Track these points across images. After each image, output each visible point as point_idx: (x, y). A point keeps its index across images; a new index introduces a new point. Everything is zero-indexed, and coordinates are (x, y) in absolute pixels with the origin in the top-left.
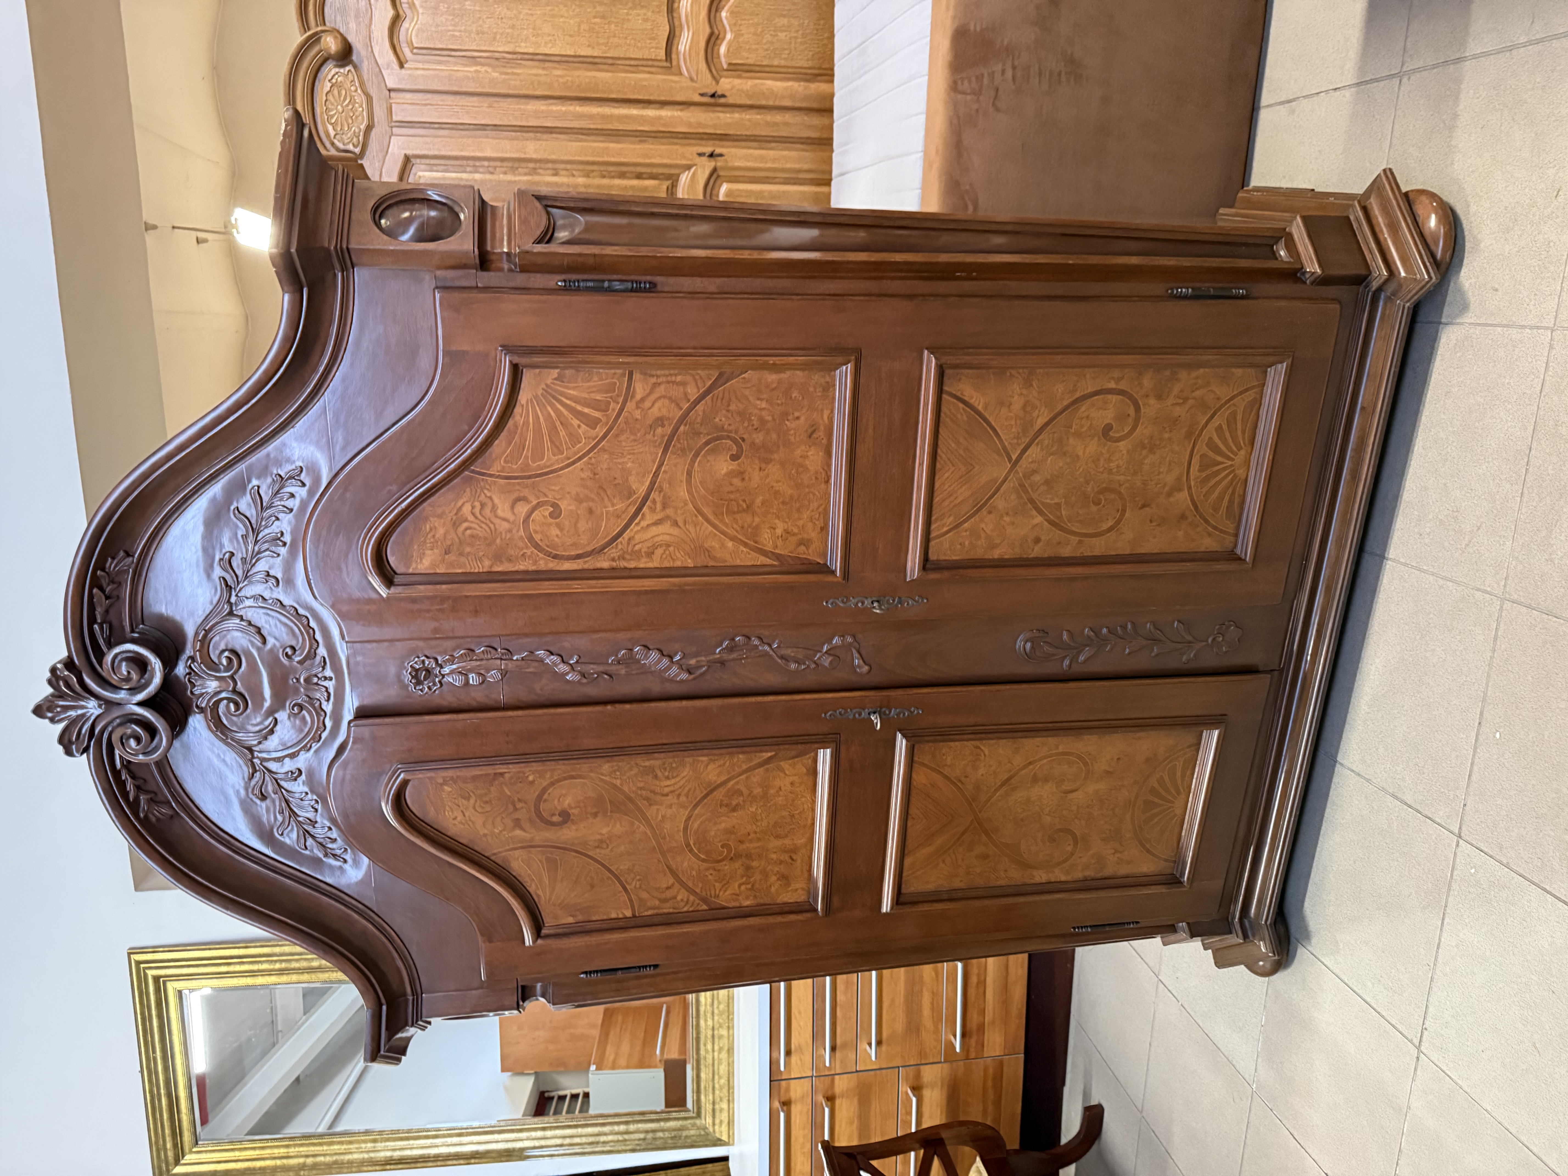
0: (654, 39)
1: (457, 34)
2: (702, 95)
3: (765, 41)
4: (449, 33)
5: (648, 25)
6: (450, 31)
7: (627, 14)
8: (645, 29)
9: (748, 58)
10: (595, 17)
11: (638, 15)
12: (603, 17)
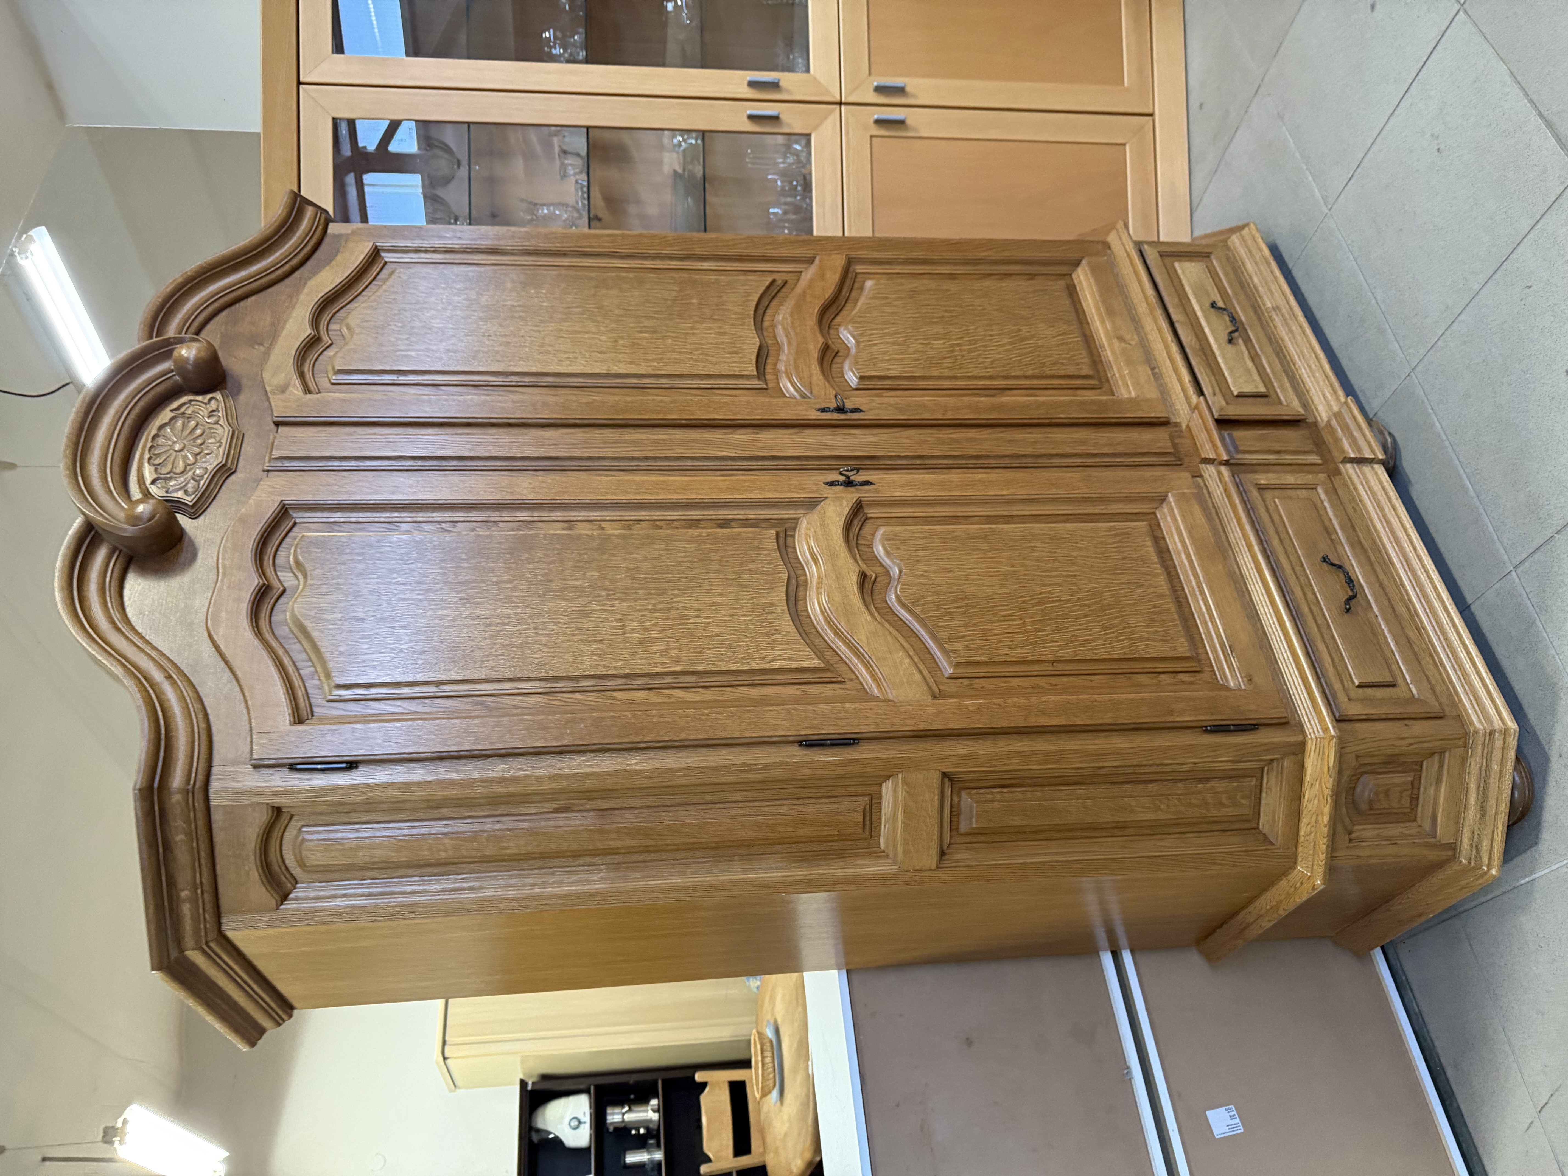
0: (737, 353)
2: (823, 410)
3: (911, 350)
5: (727, 339)
7: (692, 328)
8: (722, 343)
9: (889, 369)
10: (641, 332)
11: (710, 328)
12: (654, 332)
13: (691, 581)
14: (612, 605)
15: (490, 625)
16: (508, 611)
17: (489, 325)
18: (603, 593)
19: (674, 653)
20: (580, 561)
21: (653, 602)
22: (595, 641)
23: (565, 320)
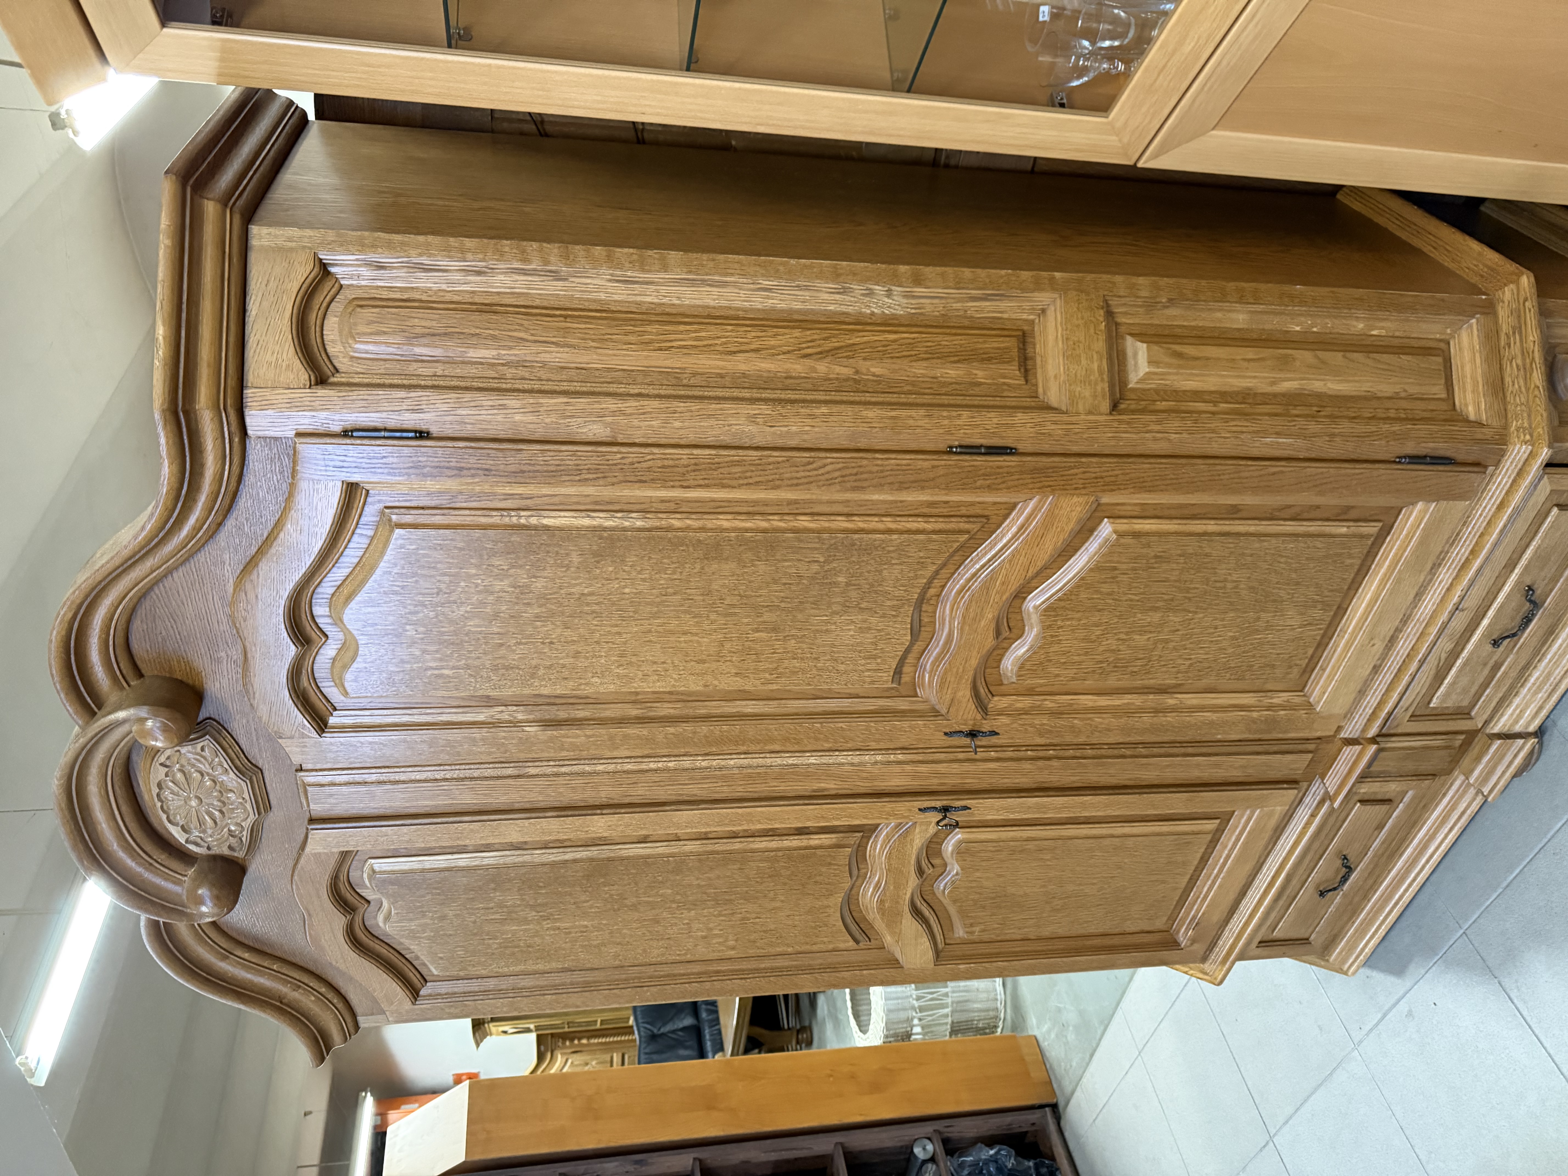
1: (446, 672)
4: (429, 673)
5: (869, 637)
6: (432, 668)
7: (827, 622)
8: (860, 644)
10: (757, 631)
11: (850, 623)
12: (775, 630)
13: (757, 892)
14: (682, 913)
15: (570, 933)
16: (586, 923)
17: (551, 627)
18: (674, 905)
19: (732, 943)
20: (654, 882)
21: (719, 909)
22: (662, 939)
23: (655, 616)
